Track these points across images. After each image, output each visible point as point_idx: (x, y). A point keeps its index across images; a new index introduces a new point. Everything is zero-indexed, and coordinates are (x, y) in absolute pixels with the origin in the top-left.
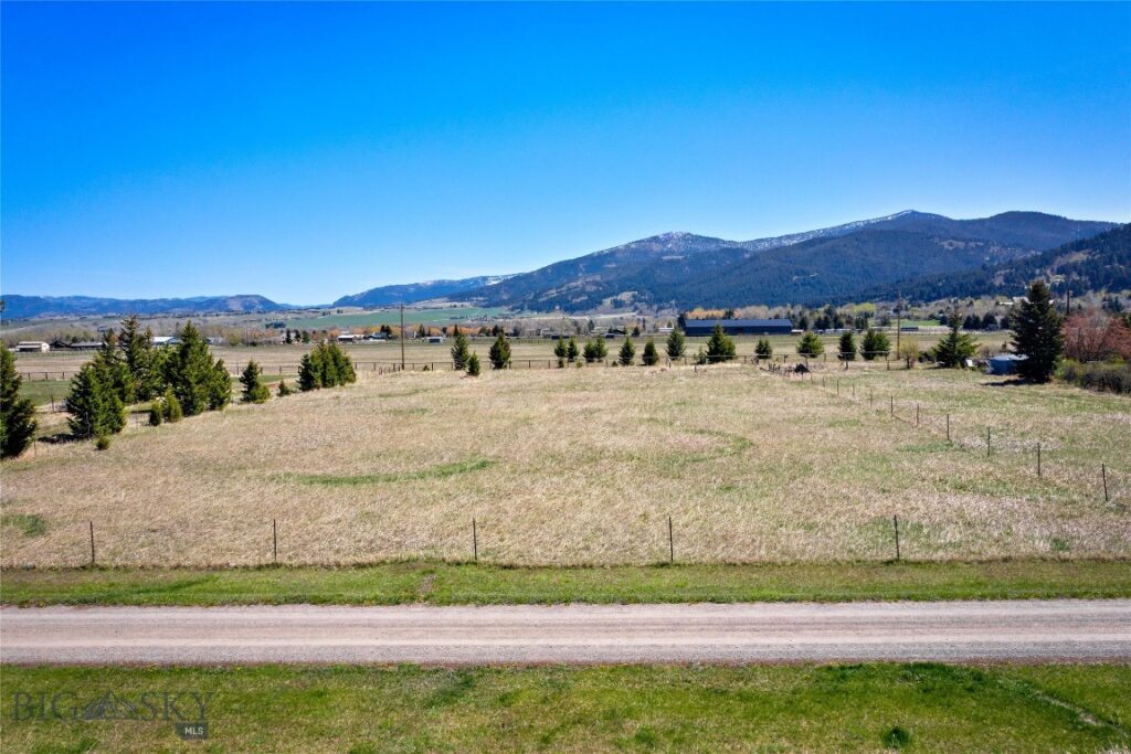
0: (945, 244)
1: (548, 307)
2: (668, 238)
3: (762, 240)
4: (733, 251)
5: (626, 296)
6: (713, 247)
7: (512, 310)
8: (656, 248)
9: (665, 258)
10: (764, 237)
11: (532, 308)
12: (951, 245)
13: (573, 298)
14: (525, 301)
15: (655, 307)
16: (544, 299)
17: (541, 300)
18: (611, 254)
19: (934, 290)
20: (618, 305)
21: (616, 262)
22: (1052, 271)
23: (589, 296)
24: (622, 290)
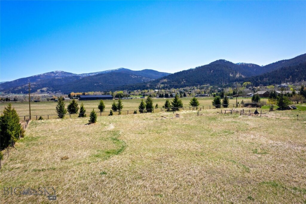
0: (133, 77)
1: (18, 92)
2: (57, 72)
3: (84, 74)
4: (76, 77)
5: (45, 89)
6: (70, 75)
7: (5, 93)
8: (53, 75)
9: (56, 78)
10: (84, 73)
11: (12, 92)
12: (134, 77)
13: (27, 89)
14: (10, 90)
15: (54, 92)
16: (17, 89)
17: (15, 90)
18: (39, 76)
19: (133, 88)
20: (42, 92)
21: (40, 79)
22: (160, 83)
23: (32, 89)
24: (43, 87)
